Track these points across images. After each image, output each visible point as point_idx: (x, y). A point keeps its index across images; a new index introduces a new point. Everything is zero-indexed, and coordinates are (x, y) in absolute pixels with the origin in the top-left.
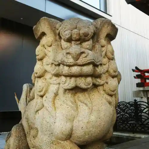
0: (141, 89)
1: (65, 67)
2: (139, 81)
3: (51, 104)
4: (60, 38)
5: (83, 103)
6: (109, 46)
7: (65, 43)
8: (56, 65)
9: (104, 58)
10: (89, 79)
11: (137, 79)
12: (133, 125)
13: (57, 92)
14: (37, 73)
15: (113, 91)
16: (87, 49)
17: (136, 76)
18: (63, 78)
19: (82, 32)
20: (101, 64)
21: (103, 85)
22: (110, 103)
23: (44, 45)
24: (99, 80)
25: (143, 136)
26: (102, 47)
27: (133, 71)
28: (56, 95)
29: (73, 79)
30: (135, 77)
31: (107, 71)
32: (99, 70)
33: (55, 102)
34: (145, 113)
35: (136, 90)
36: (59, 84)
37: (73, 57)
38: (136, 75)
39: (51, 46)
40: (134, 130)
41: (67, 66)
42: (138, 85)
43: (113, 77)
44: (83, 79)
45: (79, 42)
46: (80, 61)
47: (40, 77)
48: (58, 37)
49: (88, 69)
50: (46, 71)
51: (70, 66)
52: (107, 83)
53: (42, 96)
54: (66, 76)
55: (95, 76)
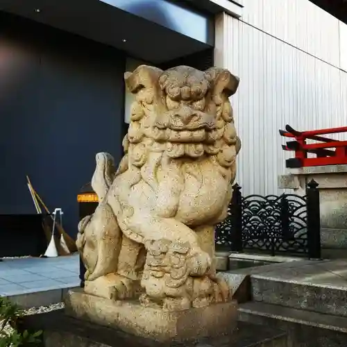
0: (296, 171)
1: (172, 131)
2: (292, 154)
3: (152, 176)
4: (165, 94)
5: (192, 175)
6: (226, 104)
7: (172, 102)
8: (159, 129)
9: (219, 119)
10: (200, 147)
11: (288, 152)
12: (273, 240)
13: (160, 161)
14: (132, 138)
15: (229, 162)
16: (199, 110)
17: (286, 145)
18: (169, 145)
19: (193, 89)
20: (215, 129)
21: (216, 154)
22: (224, 177)
23: (141, 102)
24: (211, 148)
25: (290, 260)
26: (218, 105)
27: (282, 133)
28: (159, 165)
29: (181, 146)
30: (284, 147)
31: (222, 137)
32: (213, 135)
33: (158, 173)
34: (298, 216)
35: (284, 174)
36: (163, 151)
37: (182, 120)
38: (287, 143)
39: (151, 103)
40: (275, 248)
41: (175, 130)
42: (290, 163)
43: (230, 144)
44: (193, 146)
45: (189, 102)
46: (190, 125)
47: (136, 143)
48: (161, 92)
49: (199, 134)
50: (144, 135)
51: (178, 131)
52: (222, 151)
53: (139, 167)
54: (172, 142)
55: (207, 142)
